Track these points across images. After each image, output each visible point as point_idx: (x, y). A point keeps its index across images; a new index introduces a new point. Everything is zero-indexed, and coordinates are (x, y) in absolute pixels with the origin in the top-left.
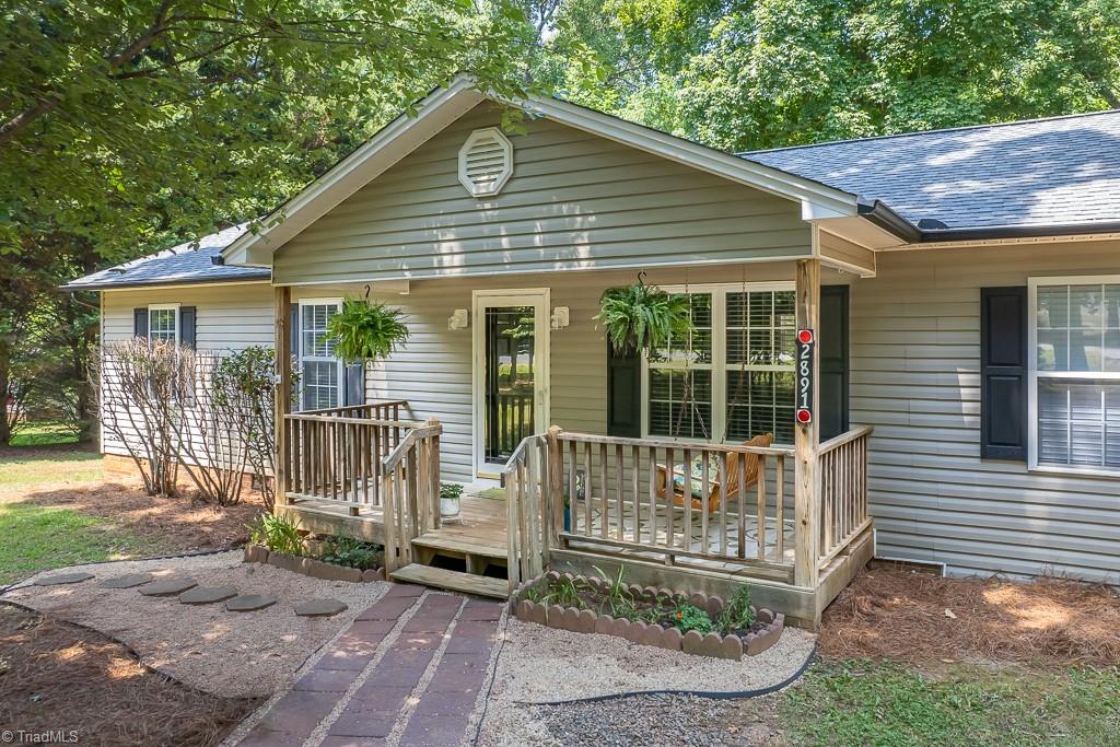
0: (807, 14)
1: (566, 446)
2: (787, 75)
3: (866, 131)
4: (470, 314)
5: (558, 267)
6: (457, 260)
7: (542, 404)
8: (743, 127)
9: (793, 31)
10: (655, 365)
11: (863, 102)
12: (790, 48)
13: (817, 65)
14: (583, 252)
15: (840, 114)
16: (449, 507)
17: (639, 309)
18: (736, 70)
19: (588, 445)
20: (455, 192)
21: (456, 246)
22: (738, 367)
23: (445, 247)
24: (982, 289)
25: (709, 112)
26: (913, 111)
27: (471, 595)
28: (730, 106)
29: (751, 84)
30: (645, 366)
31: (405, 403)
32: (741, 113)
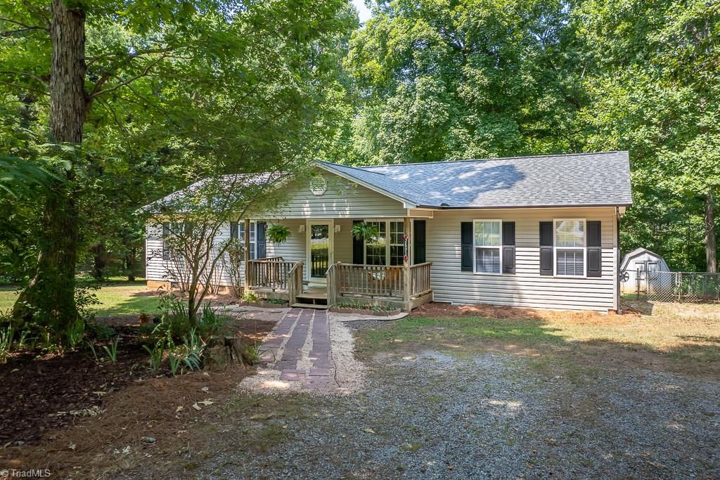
0: (439, 85)
1: (342, 267)
2: (430, 114)
3: (466, 137)
4: (305, 227)
5: (340, 217)
6: (309, 213)
7: (331, 257)
8: (411, 135)
9: (433, 94)
10: (368, 244)
11: (466, 125)
12: (431, 101)
13: (443, 109)
14: (348, 212)
15: (454, 131)
16: (305, 287)
17: (363, 229)
18: (408, 108)
19: (349, 267)
20: (308, 193)
21: (309, 209)
22: (393, 245)
23: (305, 209)
24: (462, 223)
25: (396, 127)
26: (486, 129)
27: (317, 309)
28: (405, 124)
29: (414, 115)
30: (365, 245)
31: (281, 258)
32: (410, 128)
